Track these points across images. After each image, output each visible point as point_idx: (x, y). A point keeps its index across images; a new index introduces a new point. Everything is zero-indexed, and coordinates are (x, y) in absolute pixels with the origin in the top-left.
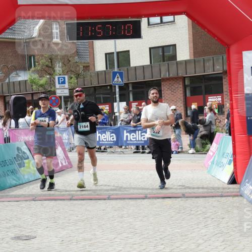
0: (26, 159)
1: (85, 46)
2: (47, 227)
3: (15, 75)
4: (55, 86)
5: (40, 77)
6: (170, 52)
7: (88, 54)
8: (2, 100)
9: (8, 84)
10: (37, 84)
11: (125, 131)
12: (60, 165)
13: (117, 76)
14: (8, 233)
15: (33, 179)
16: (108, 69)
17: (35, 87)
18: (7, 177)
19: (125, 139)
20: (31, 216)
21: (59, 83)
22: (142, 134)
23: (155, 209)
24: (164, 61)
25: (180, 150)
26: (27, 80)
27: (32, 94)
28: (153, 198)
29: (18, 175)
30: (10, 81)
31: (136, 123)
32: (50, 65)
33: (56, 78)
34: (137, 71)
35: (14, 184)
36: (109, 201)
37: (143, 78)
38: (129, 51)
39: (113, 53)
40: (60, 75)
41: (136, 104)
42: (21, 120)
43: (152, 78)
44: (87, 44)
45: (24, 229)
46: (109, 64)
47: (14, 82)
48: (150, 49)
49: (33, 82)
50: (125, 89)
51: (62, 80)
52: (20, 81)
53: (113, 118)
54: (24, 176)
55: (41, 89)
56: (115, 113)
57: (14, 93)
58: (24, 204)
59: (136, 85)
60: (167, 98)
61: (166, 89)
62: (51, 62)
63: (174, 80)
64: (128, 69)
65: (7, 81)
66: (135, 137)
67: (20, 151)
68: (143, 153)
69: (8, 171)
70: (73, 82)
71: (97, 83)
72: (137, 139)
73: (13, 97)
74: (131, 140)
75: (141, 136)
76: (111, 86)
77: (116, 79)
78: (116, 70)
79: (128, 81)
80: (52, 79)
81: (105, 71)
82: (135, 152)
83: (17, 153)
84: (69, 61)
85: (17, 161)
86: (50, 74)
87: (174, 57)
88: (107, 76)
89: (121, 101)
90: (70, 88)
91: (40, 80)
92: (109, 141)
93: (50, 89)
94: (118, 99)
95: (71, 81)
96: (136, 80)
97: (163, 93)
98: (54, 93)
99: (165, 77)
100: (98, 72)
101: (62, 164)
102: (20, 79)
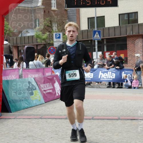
0: (34, 90)
1: (73, 13)
2: (52, 138)
3: (25, 32)
4: (53, 40)
5: (43, 33)
6: (132, 18)
7: (76, 18)
8: (17, 49)
9: (21, 38)
10: (40, 38)
11: (100, 72)
12: (57, 95)
13: (96, 34)
14: (24, 141)
15: (39, 104)
16: (90, 29)
17: (39, 40)
18: (22, 102)
19: (99, 77)
20: (40, 130)
21: (56, 38)
22: (112, 74)
23: (127, 127)
24: (129, 23)
25: (140, 86)
26: (34, 36)
27: (37, 45)
28: (124, 119)
29: (29, 101)
30: (22, 36)
31: (109, 66)
32: (50, 26)
33: (54, 34)
34: (110, 30)
35: (26, 107)
36: (92, 120)
37: (114, 35)
38: (104, 17)
39: (94, 18)
40: (57, 32)
41: (109, 53)
42: (31, 63)
43: (121, 35)
44: (75, 11)
45: (35, 139)
46: (90, 25)
47: (24, 37)
48: (119, 15)
49: (38, 37)
50: (101, 43)
51: (58, 35)
52: (28, 36)
53: (93, 62)
54: (33, 101)
55: (43, 41)
56: (93, 60)
57: (29, 44)
58: (34, 121)
59: (109, 40)
60: (131, 50)
61: (130, 43)
62: (51, 23)
63: (136, 37)
64: (103, 28)
65: (20, 35)
66: (106, 76)
67: (30, 84)
68: (114, 87)
69: (22, 97)
70: (65, 37)
71: (82, 38)
72: (108, 78)
73: (26, 47)
74: (103, 78)
75: (111, 75)
76: (91, 40)
77: (96, 36)
78: (96, 29)
79: (104, 37)
80: (51, 35)
81: (87, 30)
82: (108, 87)
83: (28, 85)
84: (63, 23)
85: (29, 91)
86: (49, 32)
87: (136, 21)
88: (89, 34)
89: (99, 51)
90: (64, 42)
91: (43, 35)
92: (87, 78)
93: (49, 42)
94: (96, 50)
95: (64, 37)
96: (109, 36)
97: (128, 45)
98: (53, 45)
99: (130, 35)
100: (82, 31)
101: (58, 94)
102: (29, 35)
